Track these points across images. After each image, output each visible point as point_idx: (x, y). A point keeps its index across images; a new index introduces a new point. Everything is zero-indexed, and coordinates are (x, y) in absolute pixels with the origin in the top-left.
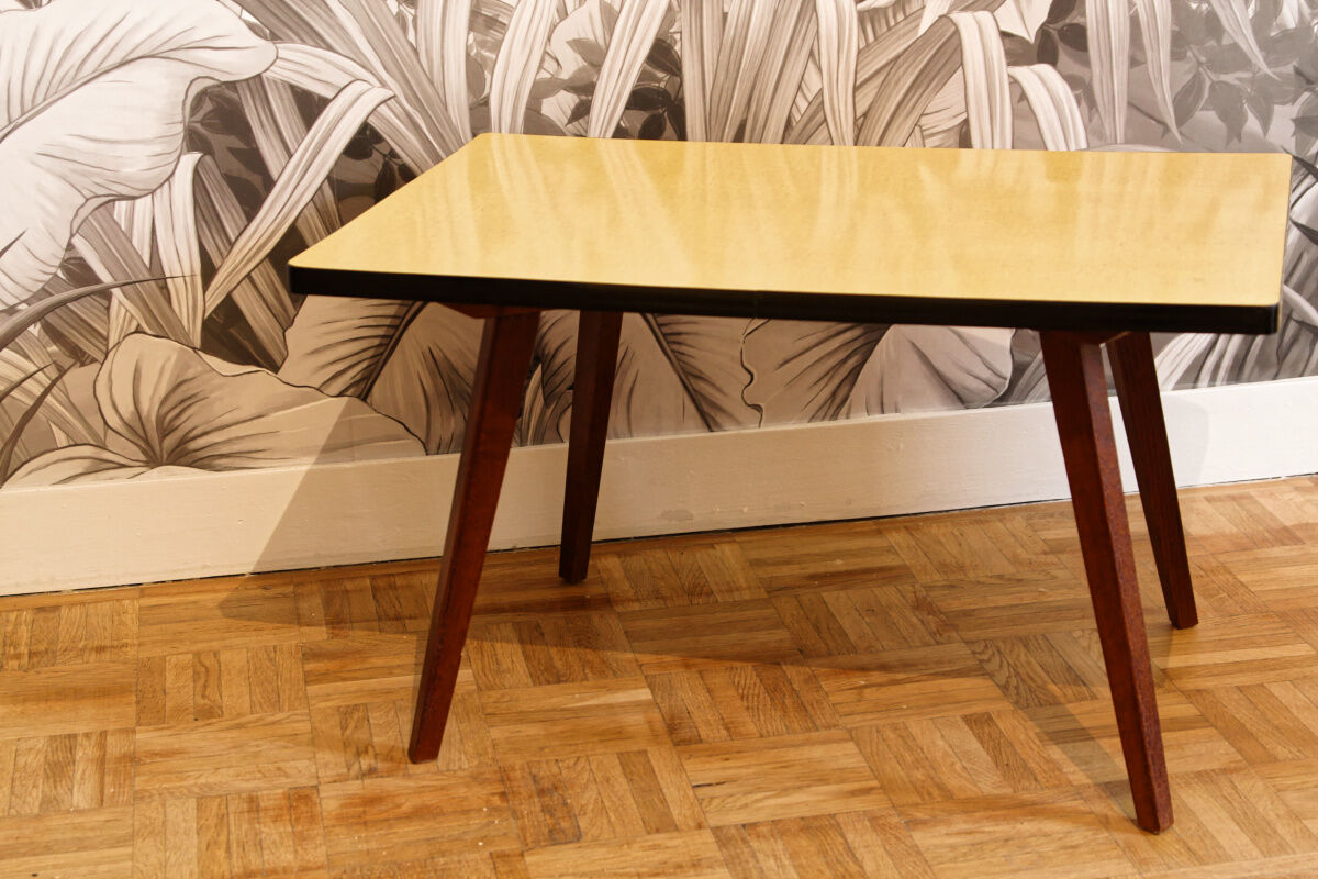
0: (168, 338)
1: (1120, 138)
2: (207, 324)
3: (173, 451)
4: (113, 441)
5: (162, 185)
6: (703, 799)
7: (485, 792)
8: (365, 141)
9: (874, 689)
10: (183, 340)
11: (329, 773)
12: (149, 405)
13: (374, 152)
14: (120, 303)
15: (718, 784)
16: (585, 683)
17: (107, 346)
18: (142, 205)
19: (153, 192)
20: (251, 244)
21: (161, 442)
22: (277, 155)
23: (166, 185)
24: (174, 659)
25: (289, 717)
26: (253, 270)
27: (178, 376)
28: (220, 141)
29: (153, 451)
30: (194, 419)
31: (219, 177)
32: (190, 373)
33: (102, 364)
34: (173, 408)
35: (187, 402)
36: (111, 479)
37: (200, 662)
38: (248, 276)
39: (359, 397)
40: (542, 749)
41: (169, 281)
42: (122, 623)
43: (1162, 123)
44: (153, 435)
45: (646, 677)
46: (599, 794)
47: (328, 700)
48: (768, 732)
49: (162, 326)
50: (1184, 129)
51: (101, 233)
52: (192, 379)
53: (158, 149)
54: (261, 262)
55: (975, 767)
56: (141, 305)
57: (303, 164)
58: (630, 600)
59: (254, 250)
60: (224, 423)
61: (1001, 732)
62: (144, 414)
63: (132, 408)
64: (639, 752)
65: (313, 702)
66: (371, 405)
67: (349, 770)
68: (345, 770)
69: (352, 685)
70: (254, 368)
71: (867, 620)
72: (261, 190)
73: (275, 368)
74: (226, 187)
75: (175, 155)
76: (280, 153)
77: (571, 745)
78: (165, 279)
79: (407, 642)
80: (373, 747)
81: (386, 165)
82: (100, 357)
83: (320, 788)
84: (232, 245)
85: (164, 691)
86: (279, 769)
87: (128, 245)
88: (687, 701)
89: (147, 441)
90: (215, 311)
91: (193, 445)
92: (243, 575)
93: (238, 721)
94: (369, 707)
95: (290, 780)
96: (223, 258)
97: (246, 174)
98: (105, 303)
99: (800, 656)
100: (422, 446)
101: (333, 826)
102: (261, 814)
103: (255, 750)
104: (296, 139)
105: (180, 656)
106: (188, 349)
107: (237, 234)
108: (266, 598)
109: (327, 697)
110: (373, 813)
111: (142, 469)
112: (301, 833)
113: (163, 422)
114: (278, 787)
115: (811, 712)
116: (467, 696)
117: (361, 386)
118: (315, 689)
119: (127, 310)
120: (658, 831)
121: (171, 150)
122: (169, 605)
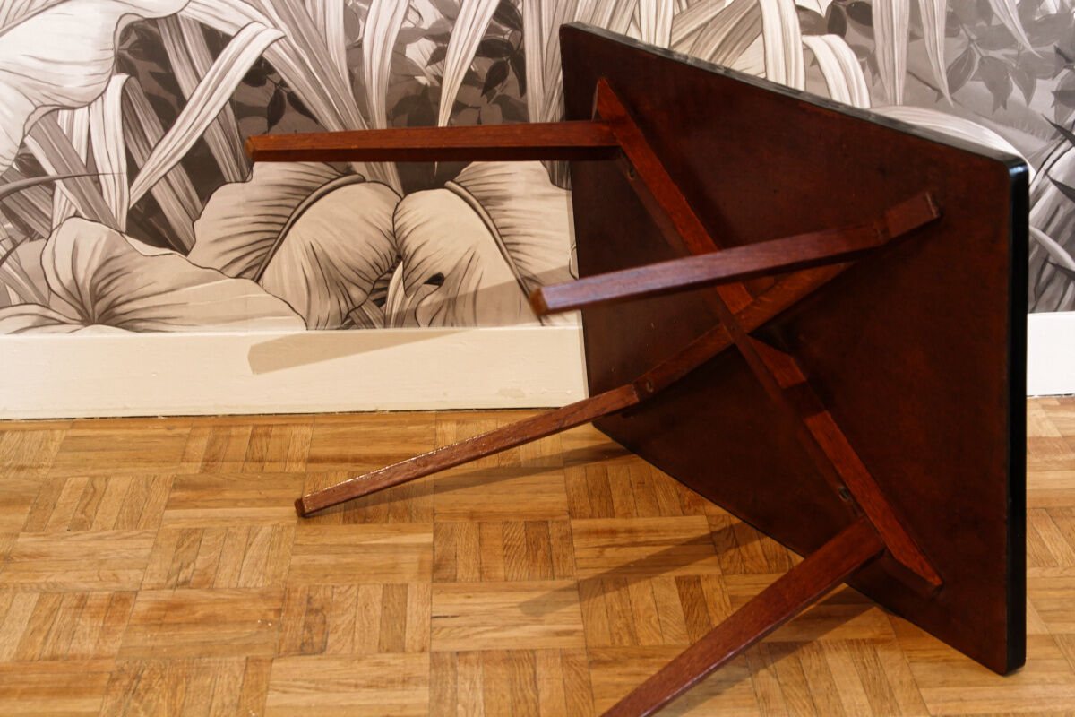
0: (100, 222)
1: (899, 99)
2: (132, 214)
3: (103, 313)
5: (96, 100)
6: (435, 628)
7: (266, 607)
8: (260, 72)
9: (614, 548)
10: (112, 225)
11: (152, 581)
12: (84, 276)
13: (267, 80)
14: (62, 192)
15: (453, 617)
16: (385, 525)
17: (51, 226)
18: (81, 114)
19: (89, 105)
20: (167, 151)
21: (93, 306)
22: (189, 80)
23: (100, 99)
24: (73, 481)
25: (140, 534)
26: (168, 171)
27: (108, 254)
28: (143, 66)
30: (119, 289)
31: (143, 96)
32: (117, 252)
33: (47, 240)
34: (103, 279)
35: (114, 275)
36: (54, 333)
37: (92, 484)
38: (165, 176)
39: (253, 279)
40: (326, 576)
41: (101, 177)
42: (47, 449)
43: (936, 90)
44: (87, 299)
45: (435, 525)
46: (355, 617)
47: (177, 523)
48: (513, 577)
49: (97, 214)
50: (957, 95)
51: (48, 136)
52: (118, 257)
53: (93, 70)
54: (175, 166)
55: (668, 620)
56: (79, 195)
57: (209, 88)
59: (170, 155)
60: (144, 294)
61: (702, 593)
62: (80, 282)
63: (71, 277)
64: (402, 585)
65: (165, 523)
66: (263, 287)
67: (168, 580)
68: (165, 581)
69: (200, 512)
70: (169, 251)
71: (635, 491)
72: (177, 109)
73: (185, 252)
74: (148, 103)
75: (107, 76)
76: (191, 78)
77: (350, 575)
78: (98, 175)
79: (259, 480)
80: (195, 564)
81: (277, 93)
82: (46, 234)
83: (139, 593)
84: (152, 150)
85: (55, 505)
86: (114, 575)
87: (69, 147)
88: (459, 547)
89: (82, 304)
90: (138, 203)
91: (119, 310)
92: (156, 417)
93: (100, 534)
94: (206, 531)
95: (118, 585)
96: (145, 161)
97: (164, 94)
98: (50, 192)
99: (567, 517)
100: (303, 322)
101: (136, 625)
102: (85, 610)
103: (103, 558)
104: (204, 68)
105: (79, 479)
106: (116, 232)
107: (156, 141)
108: (166, 437)
109: (177, 521)
110: (173, 617)
111: (79, 327)
112: (109, 628)
113: (95, 290)
114: (107, 590)
115: (555, 563)
116: (286, 528)
117: (255, 270)
118: (170, 513)
119: (67, 198)
120: (388, 651)
121: (104, 71)
122: (89, 437)
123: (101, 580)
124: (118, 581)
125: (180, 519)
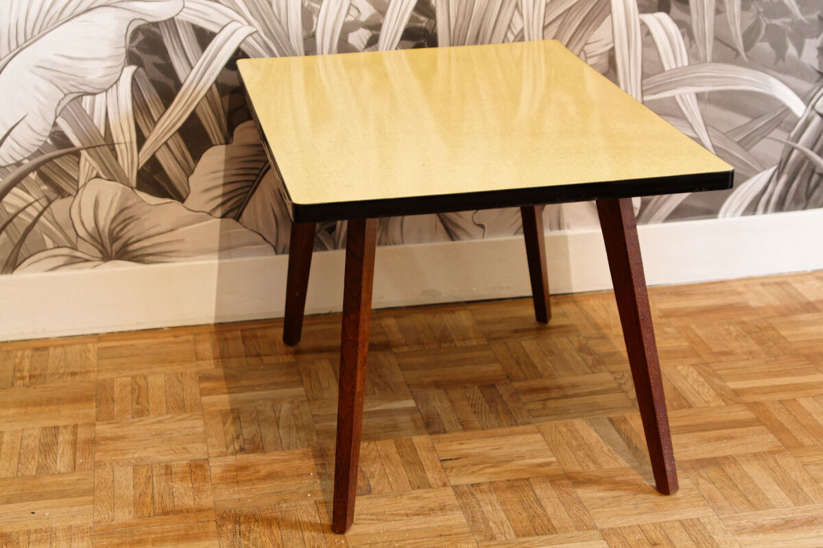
0: (115, 181)
1: (709, 59)
2: (140, 173)
3: (119, 251)
4: (81, 244)
5: (111, 86)
6: (447, 468)
7: (312, 463)
9: (554, 401)
10: (125, 182)
11: (215, 451)
12: (104, 223)
14: (86, 160)
15: (456, 459)
16: (374, 396)
17: (78, 186)
18: (100, 98)
19: (106, 91)
20: (167, 123)
21: (111, 245)
22: (184, 67)
23: (115, 86)
24: (119, 380)
25: (190, 416)
26: (169, 139)
27: (122, 205)
28: (148, 59)
29: (106, 250)
30: (131, 232)
31: (147, 80)
32: (130, 203)
33: (75, 197)
34: (119, 224)
35: (127, 221)
36: (80, 268)
37: (135, 382)
38: (166, 143)
39: (234, 218)
41: (117, 146)
42: (87, 358)
43: (735, 50)
44: (106, 241)
45: (412, 393)
46: (383, 465)
47: (214, 406)
48: (487, 427)
49: (113, 175)
50: (750, 53)
51: (74, 115)
52: (131, 207)
53: (109, 63)
54: (173, 134)
56: (99, 161)
57: (199, 73)
58: (401, 345)
59: (169, 127)
60: (151, 234)
61: (632, 428)
62: (101, 228)
63: (93, 224)
64: (408, 439)
65: (206, 407)
66: (242, 224)
67: (227, 449)
68: (225, 450)
70: (169, 200)
71: (549, 358)
72: (174, 90)
73: (182, 200)
74: (152, 87)
75: (120, 68)
76: (185, 66)
78: (114, 144)
79: (263, 370)
80: (242, 435)
82: (73, 193)
83: (210, 460)
84: (155, 123)
85: (113, 400)
86: (184, 448)
87: (91, 124)
88: (437, 408)
89: (102, 245)
90: (145, 164)
91: (131, 248)
92: (162, 328)
93: (158, 419)
94: (240, 410)
95: (190, 455)
96: (150, 132)
97: (164, 80)
98: (77, 159)
99: (508, 381)
100: (273, 249)
101: (218, 484)
102: (173, 476)
103: (169, 436)
104: (196, 58)
105: (123, 379)
106: (128, 188)
107: (159, 116)
108: (176, 343)
109: (214, 404)
110: (243, 475)
111: (100, 263)
112: (198, 488)
113: (112, 233)
114: (184, 460)
115: (514, 415)
116: (300, 404)
117: (236, 211)
118: (205, 399)
119: (90, 164)
120: (419, 488)
121: (116, 65)
122: (116, 347)
123: (175, 452)
124: (188, 452)
125: (215, 403)
